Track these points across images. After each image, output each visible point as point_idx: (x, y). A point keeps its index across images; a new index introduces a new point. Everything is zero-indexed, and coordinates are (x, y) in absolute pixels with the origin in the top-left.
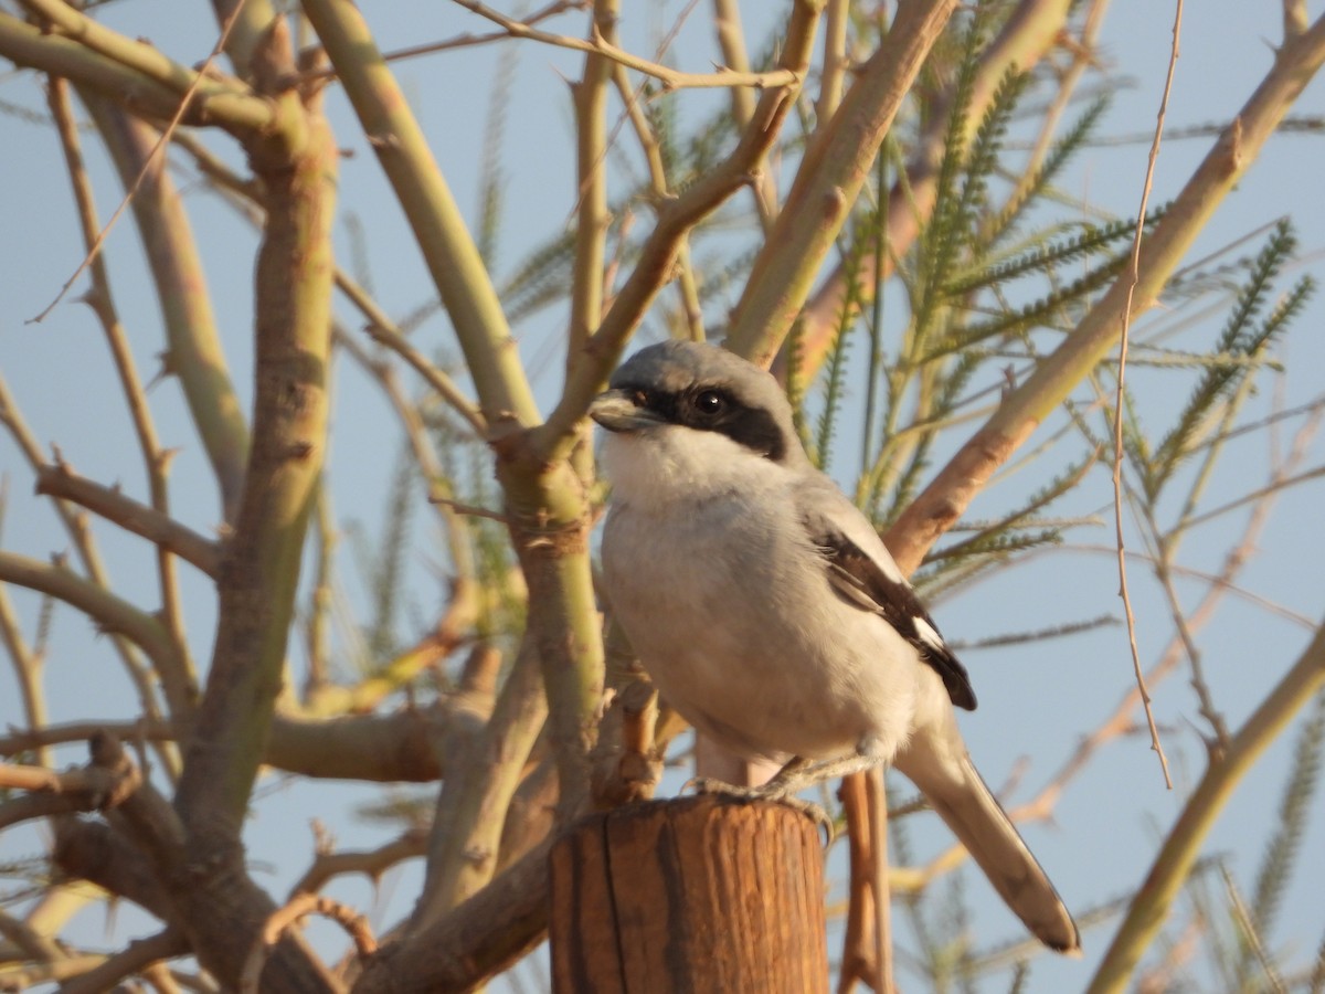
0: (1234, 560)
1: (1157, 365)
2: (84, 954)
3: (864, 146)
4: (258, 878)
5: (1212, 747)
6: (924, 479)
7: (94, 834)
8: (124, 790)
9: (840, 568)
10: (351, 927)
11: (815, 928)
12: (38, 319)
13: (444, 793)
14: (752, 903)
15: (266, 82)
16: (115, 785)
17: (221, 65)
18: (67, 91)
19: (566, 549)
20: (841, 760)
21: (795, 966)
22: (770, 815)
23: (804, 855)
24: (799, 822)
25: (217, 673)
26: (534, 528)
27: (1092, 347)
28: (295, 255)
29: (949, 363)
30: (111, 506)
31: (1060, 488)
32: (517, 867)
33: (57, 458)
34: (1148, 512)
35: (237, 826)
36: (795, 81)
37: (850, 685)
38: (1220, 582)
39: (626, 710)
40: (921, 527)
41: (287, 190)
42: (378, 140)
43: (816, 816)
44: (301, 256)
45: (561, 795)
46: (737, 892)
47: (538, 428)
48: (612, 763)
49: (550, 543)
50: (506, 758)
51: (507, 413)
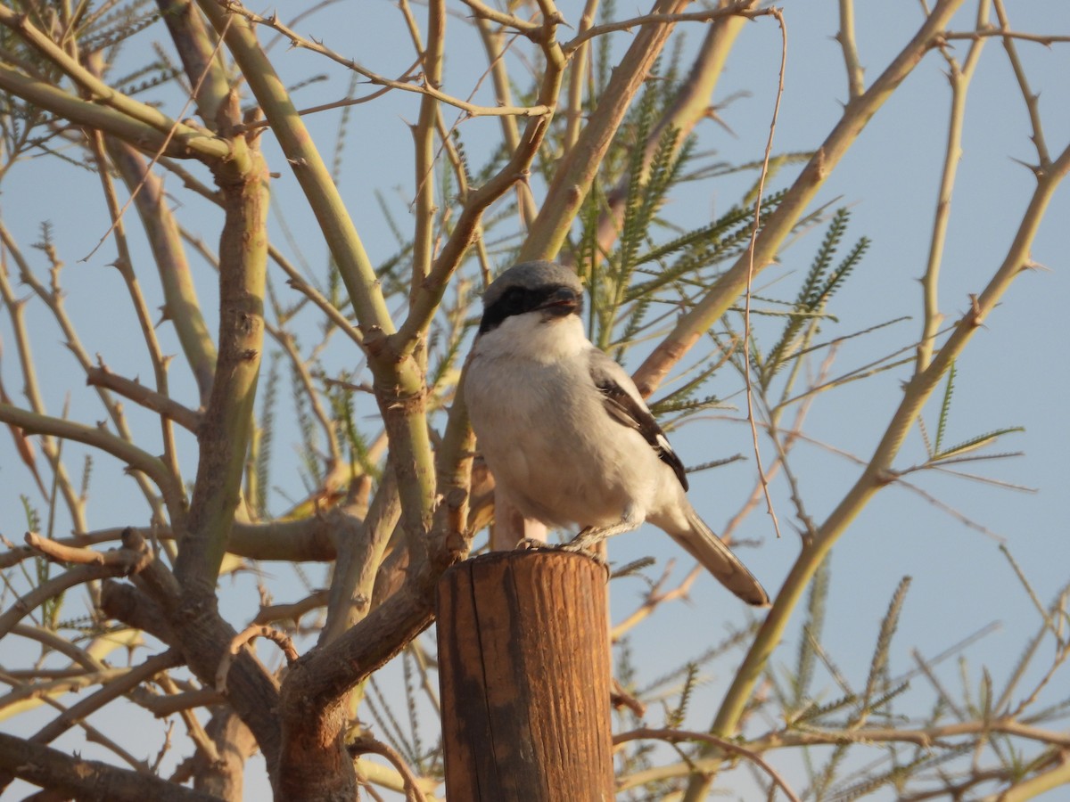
2: (117, 668)
3: (592, 159)
5: (805, 537)
7: (125, 592)
8: (143, 564)
9: (613, 401)
10: (283, 645)
11: (600, 631)
14: (561, 615)
15: (224, 129)
16: (138, 560)
17: (197, 121)
18: (101, 138)
19: (411, 410)
20: (613, 526)
21: (587, 654)
22: (573, 561)
23: (593, 586)
24: (590, 565)
25: (199, 490)
26: (392, 397)
27: (733, 289)
28: (245, 235)
30: (132, 391)
33: (100, 363)
34: (762, 395)
36: (549, 112)
37: (616, 473)
39: (450, 506)
41: (239, 196)
42: (294, 162)
43: (600, 561)
44: (248, 236)
45: (411, 561)
46: (552, 608)
47: (394, 335)
48: (442, 540)
49: (402, 406)
50: (376, 541)
51: (374, 326)
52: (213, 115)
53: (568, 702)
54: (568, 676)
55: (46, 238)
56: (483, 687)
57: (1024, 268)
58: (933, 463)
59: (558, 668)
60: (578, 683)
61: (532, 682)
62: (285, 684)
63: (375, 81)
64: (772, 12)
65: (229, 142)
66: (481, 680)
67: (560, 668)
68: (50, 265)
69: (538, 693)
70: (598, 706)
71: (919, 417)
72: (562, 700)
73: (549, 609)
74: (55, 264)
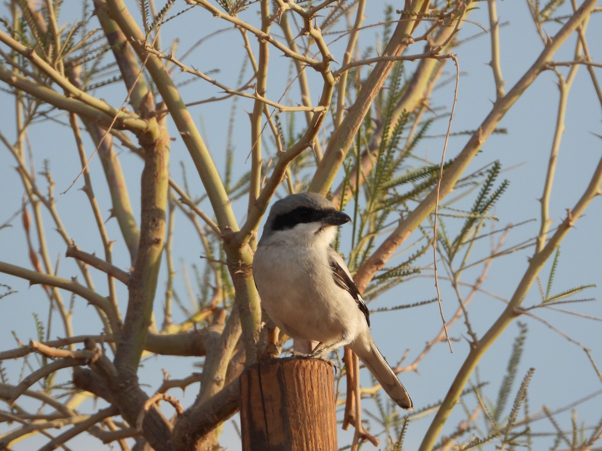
0: (479, 281)
1: (454, 216)
2: (83, 415)
3: (350, 134)
4: (143, 389)
5: (472, 344)
6: (372, 251)
7: (86, 373)
8: (96, 357)
9: (336, 274)
10: (175, 405)
12: (65, 193)
13: (207, 359)
14: (310, 393)
15: (145, 114)
16: (93, 356)
17: (129, 108)
18: (77, 118)
19: (248, 274)
20: (337, 343)
21: (325, 416)
22: (316, 363)
23: (328, 377)
24: (326, 366)
25: (128, 318)
26: (237, 267)
27: (430, 206)
28: (156, 173)
29: (380, 213)
30: (92, 260)
31: (419, 254)
32: (232, 383)
33: (73, 244)
34: (449, 264)
35: (135, 370)
36: (325, 109)
38: (475, 288)
39: (269, 329)
40: (371, 268)
41: (152, 151)
42: (183, 133)
43: (332, 364)
44: (157, 174)
45: (247, 359)
46: (305, 390)
47: (238, 232)
48: (264, 348)
49: (242, 272)
50: (228, 347)
51: (227, 227)
52: (138, 105)
53: (313, 443)
54: (314, 427)
55: (46, 168)
56: (266, 434)
57: (598, 194)
58: (544, 304)
59: (308, 423)
60: (319, 432)
61: (293, 431)
62: (176, 427)
63: (227, 92)
64: (451, 56)
65: (147, 121)
66: (265, 431)
67: (309, 423)
68: (48, 184)
69: (297, 438)
70: (331, 445)
71: (537, 277)
72: (310, 442)
73: (303, 390)
74: (51, 184)
